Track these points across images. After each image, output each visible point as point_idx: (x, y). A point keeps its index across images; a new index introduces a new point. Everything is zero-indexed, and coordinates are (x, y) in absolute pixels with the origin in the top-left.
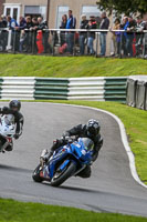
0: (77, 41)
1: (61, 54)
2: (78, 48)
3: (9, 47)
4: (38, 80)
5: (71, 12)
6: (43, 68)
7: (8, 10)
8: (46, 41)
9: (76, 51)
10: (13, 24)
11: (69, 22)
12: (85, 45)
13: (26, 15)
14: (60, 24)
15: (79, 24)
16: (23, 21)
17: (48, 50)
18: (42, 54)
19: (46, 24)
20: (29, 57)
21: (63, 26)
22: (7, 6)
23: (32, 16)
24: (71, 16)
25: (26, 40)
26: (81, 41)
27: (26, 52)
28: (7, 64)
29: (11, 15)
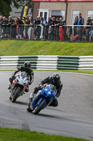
0: (84, 33)
1: (74, 41)
2: (85, 37)
3: (41, 37)
4: (59, 58)
5: (80, 14)
6: (62, 50)
7: (41, 13)
8: (65, 33)
9: (84, 39)
10: (44, 22)
11: (79, 21)
12: (89, 35)
13: (52, 16)
14: (74, 22)
15: (86, 22)
16: (50, 20)
17: (66, 39)
18: (62, 41)
19: (65, 22)
20: (54, 43)
21: (76, 23)
22: (40, 10)
23: (56, 17)
24: (81, 17)
25: (52, 32)
26: (87, 32)
27: (52, 40)
28: (40, 47)
29: (43, 16)
